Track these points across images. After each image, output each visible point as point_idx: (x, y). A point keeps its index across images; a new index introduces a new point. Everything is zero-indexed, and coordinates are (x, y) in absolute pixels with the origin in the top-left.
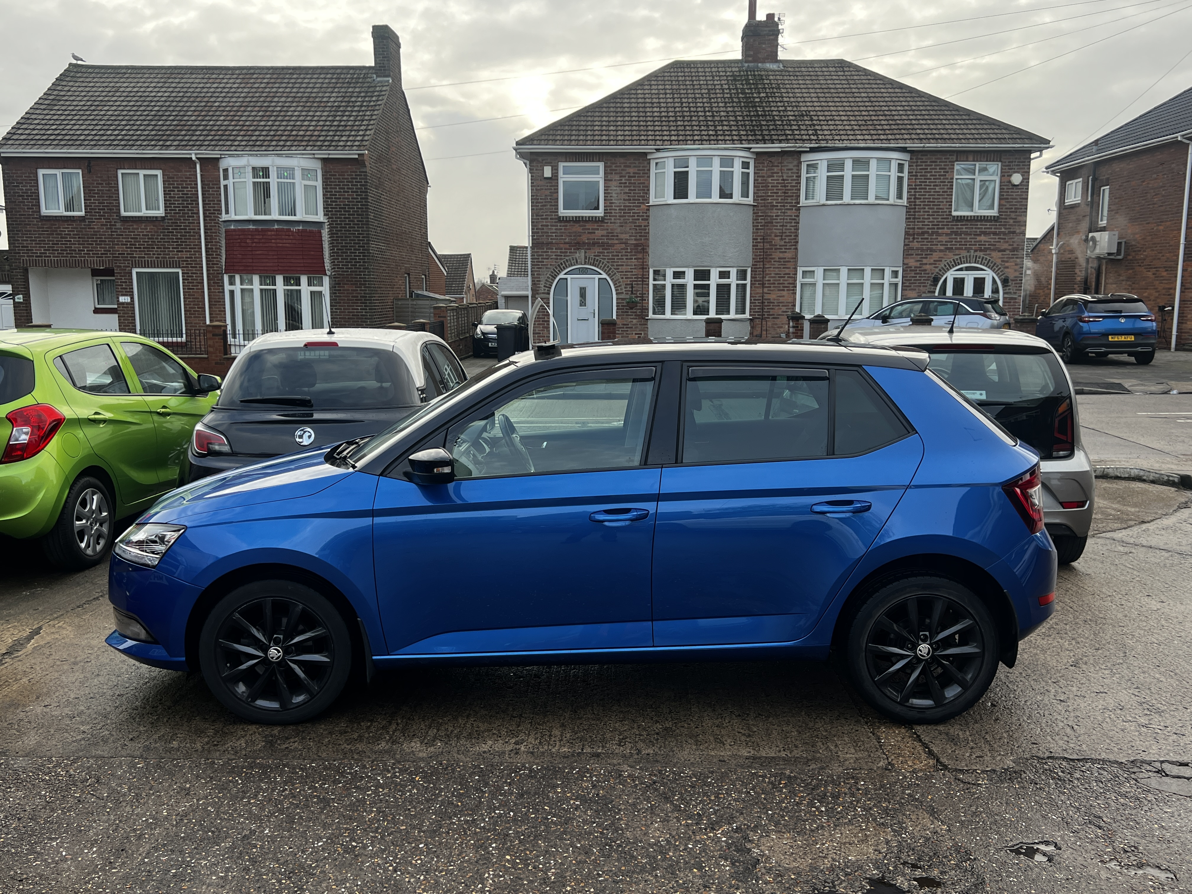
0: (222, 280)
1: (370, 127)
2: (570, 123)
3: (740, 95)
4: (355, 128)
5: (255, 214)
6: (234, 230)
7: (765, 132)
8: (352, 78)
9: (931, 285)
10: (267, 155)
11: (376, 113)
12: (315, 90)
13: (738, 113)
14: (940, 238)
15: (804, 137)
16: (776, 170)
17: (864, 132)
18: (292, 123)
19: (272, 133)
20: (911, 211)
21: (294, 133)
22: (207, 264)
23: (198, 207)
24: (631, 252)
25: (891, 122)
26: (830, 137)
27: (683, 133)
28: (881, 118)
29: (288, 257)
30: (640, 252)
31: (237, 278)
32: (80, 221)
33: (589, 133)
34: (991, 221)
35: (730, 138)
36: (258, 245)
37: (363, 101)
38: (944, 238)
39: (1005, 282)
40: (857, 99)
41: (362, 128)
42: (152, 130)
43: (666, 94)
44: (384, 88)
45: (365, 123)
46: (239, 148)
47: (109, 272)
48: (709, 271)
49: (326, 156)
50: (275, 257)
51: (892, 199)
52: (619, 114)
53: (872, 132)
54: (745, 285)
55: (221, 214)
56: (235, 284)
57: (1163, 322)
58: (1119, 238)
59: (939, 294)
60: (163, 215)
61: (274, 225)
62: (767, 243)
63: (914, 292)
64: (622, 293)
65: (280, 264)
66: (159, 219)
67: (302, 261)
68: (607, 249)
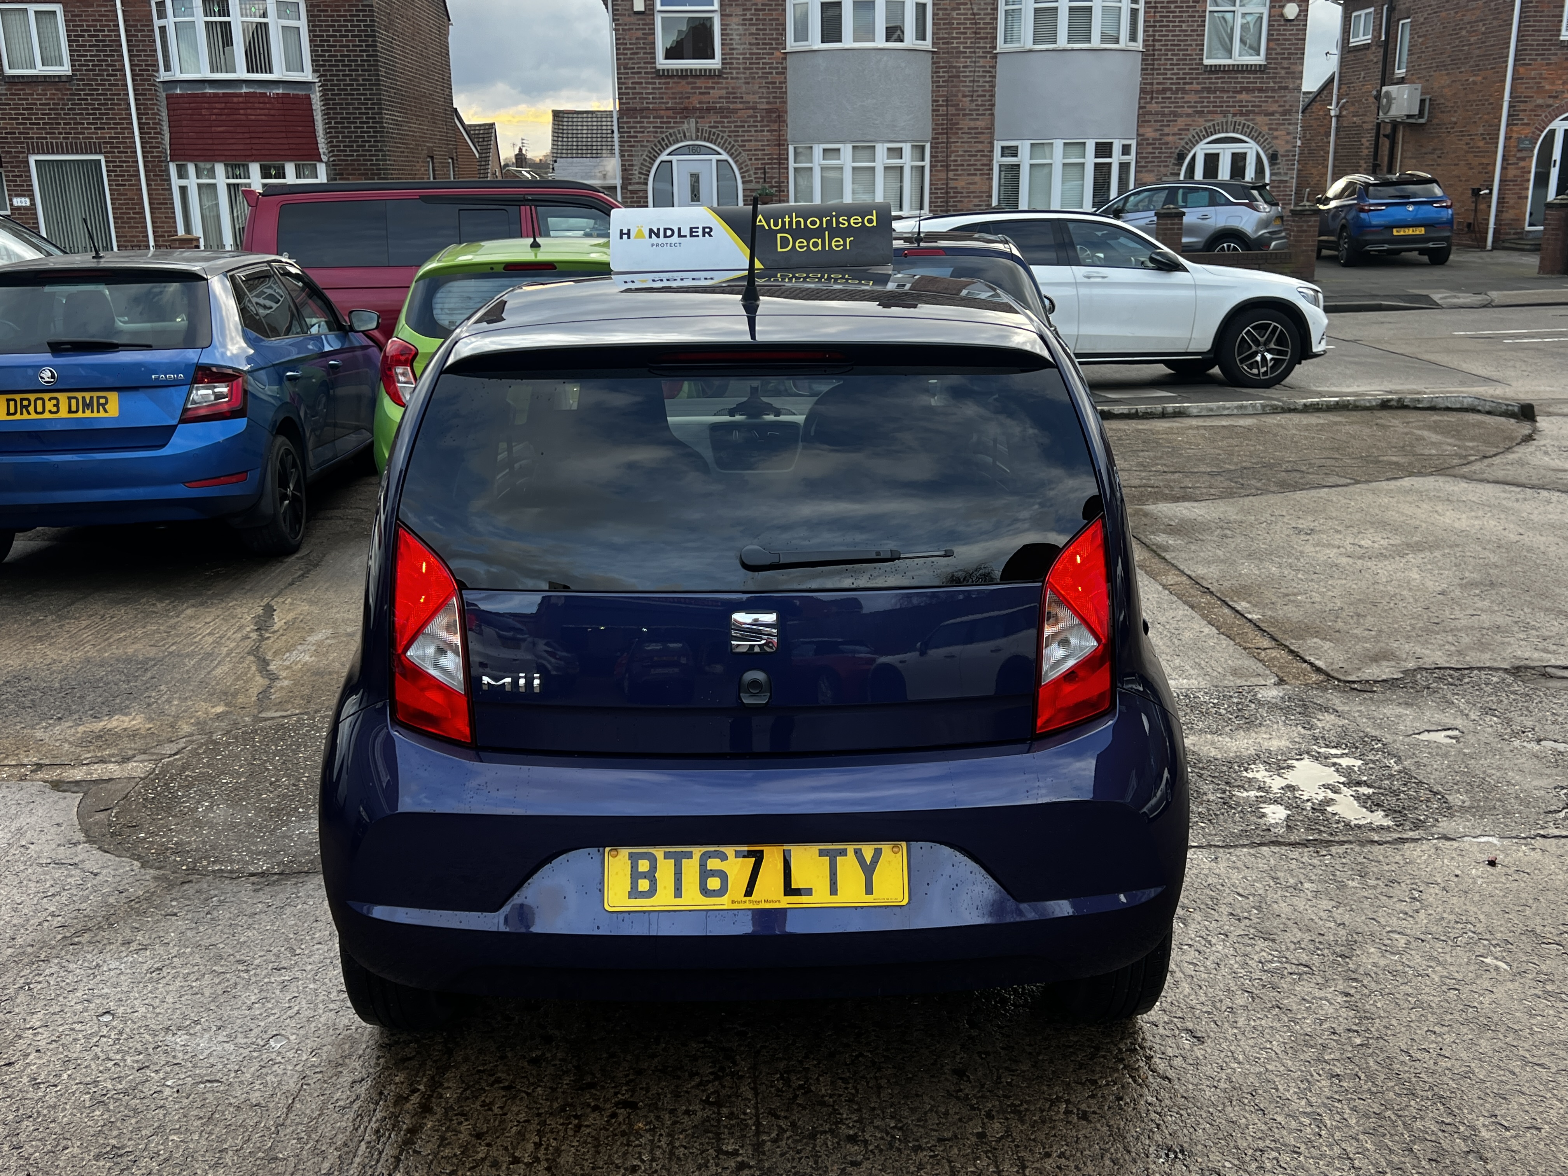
0: (167, 170)
5: (212, 71)
6: (182, 96)
9: (1174, 164)
14: (1187, 97)
20: (1149, 58)
22: (142, 147)
23: (123, 61)
24: (762, 121)
29: (265, 135)
30: (775, 122)
31: (191, 168)
34: (1255, 72)
36: (220, 118)
38: (1192, 98)
39: (1273, 158)
48: (873, 148)
50: (246, 135)
51: (1124, 41)
54: (923, 167)
55: (158, 71)
56: (187, 178)
57: (1476, 210)
58: (1422, 93)
59: (1185, 177)
60: (70, 73)
61: (241, 88)
62: (952, 106)
63: (1152, 175)
64: (751, 181)
65: (254, 147)
66: (64, 79)
67: (285, 141)
68: (727, 117)
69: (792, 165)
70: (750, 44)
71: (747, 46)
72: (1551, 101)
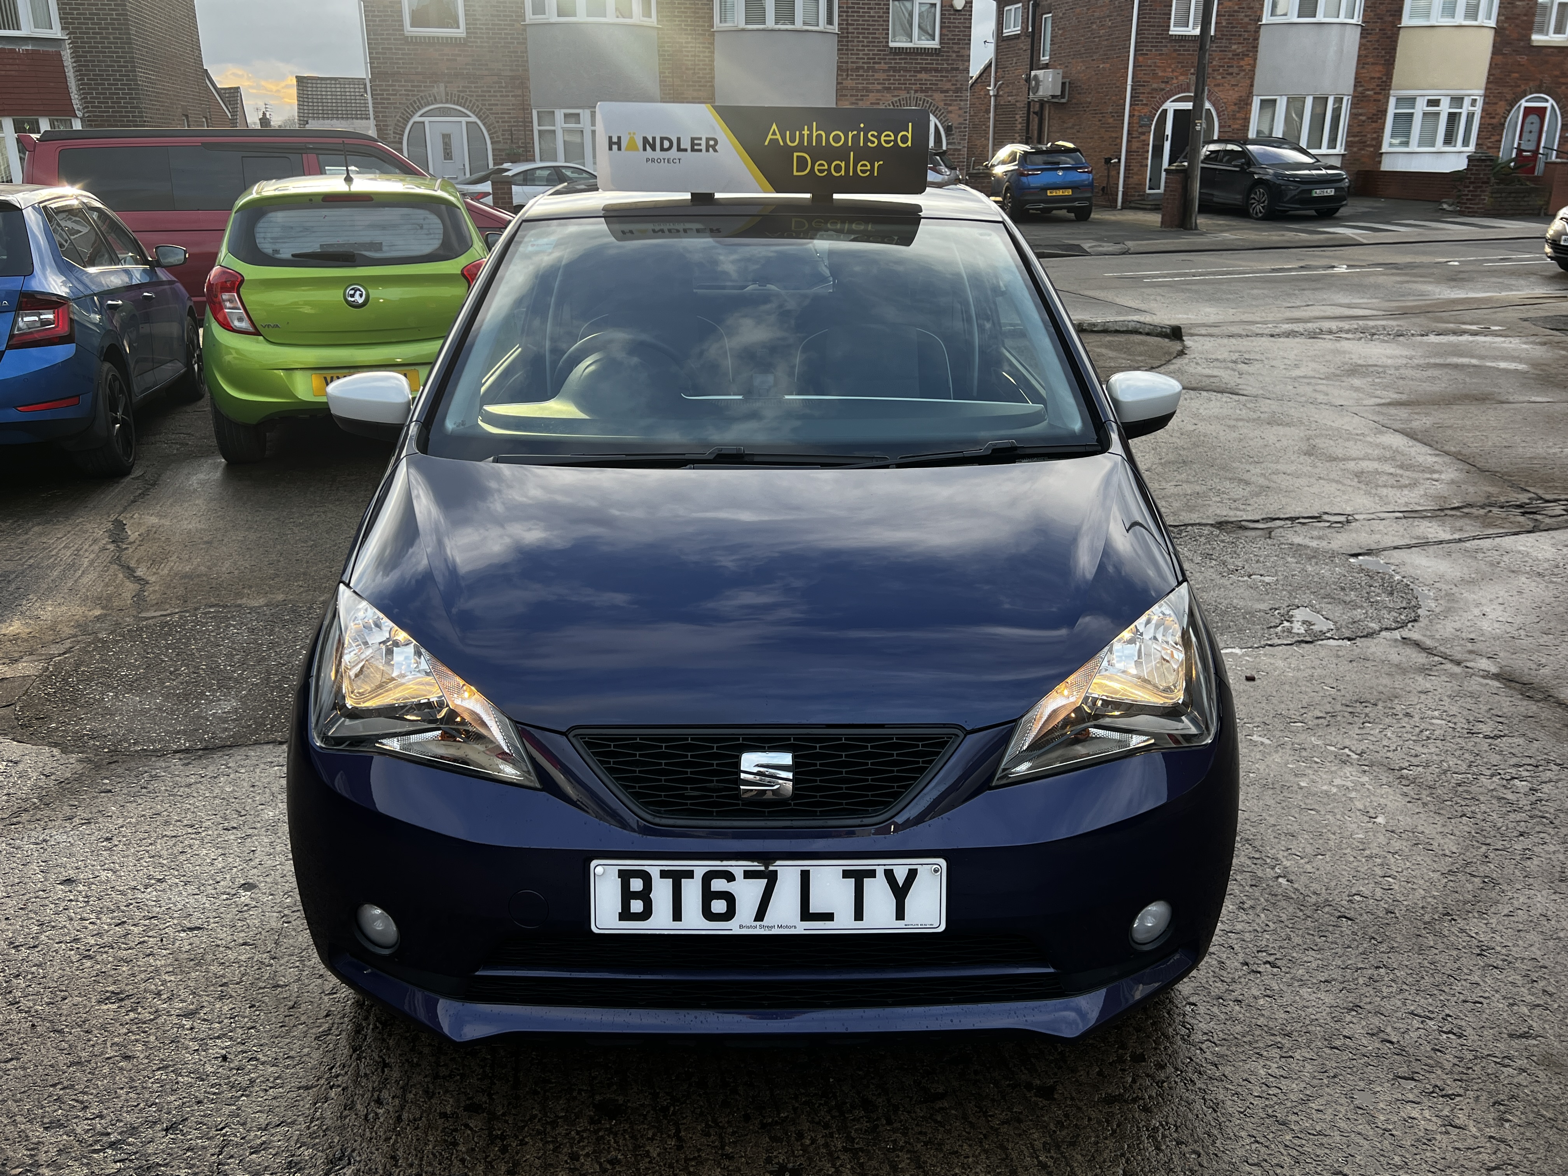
14: (877, 76)
20: (843, 38)
24: (506, 87)
29: (16, 90)
30: (519, 88)
34: (932, 54)
39: (948, 130)
51: (822, 25)
57: (1108, 176)
58: (1063, 78)
64: (499, 142)
67: (37, 97)
69: (536, 127)
70: (492, 15)
71: (489, 18)
72: (1163, 86)
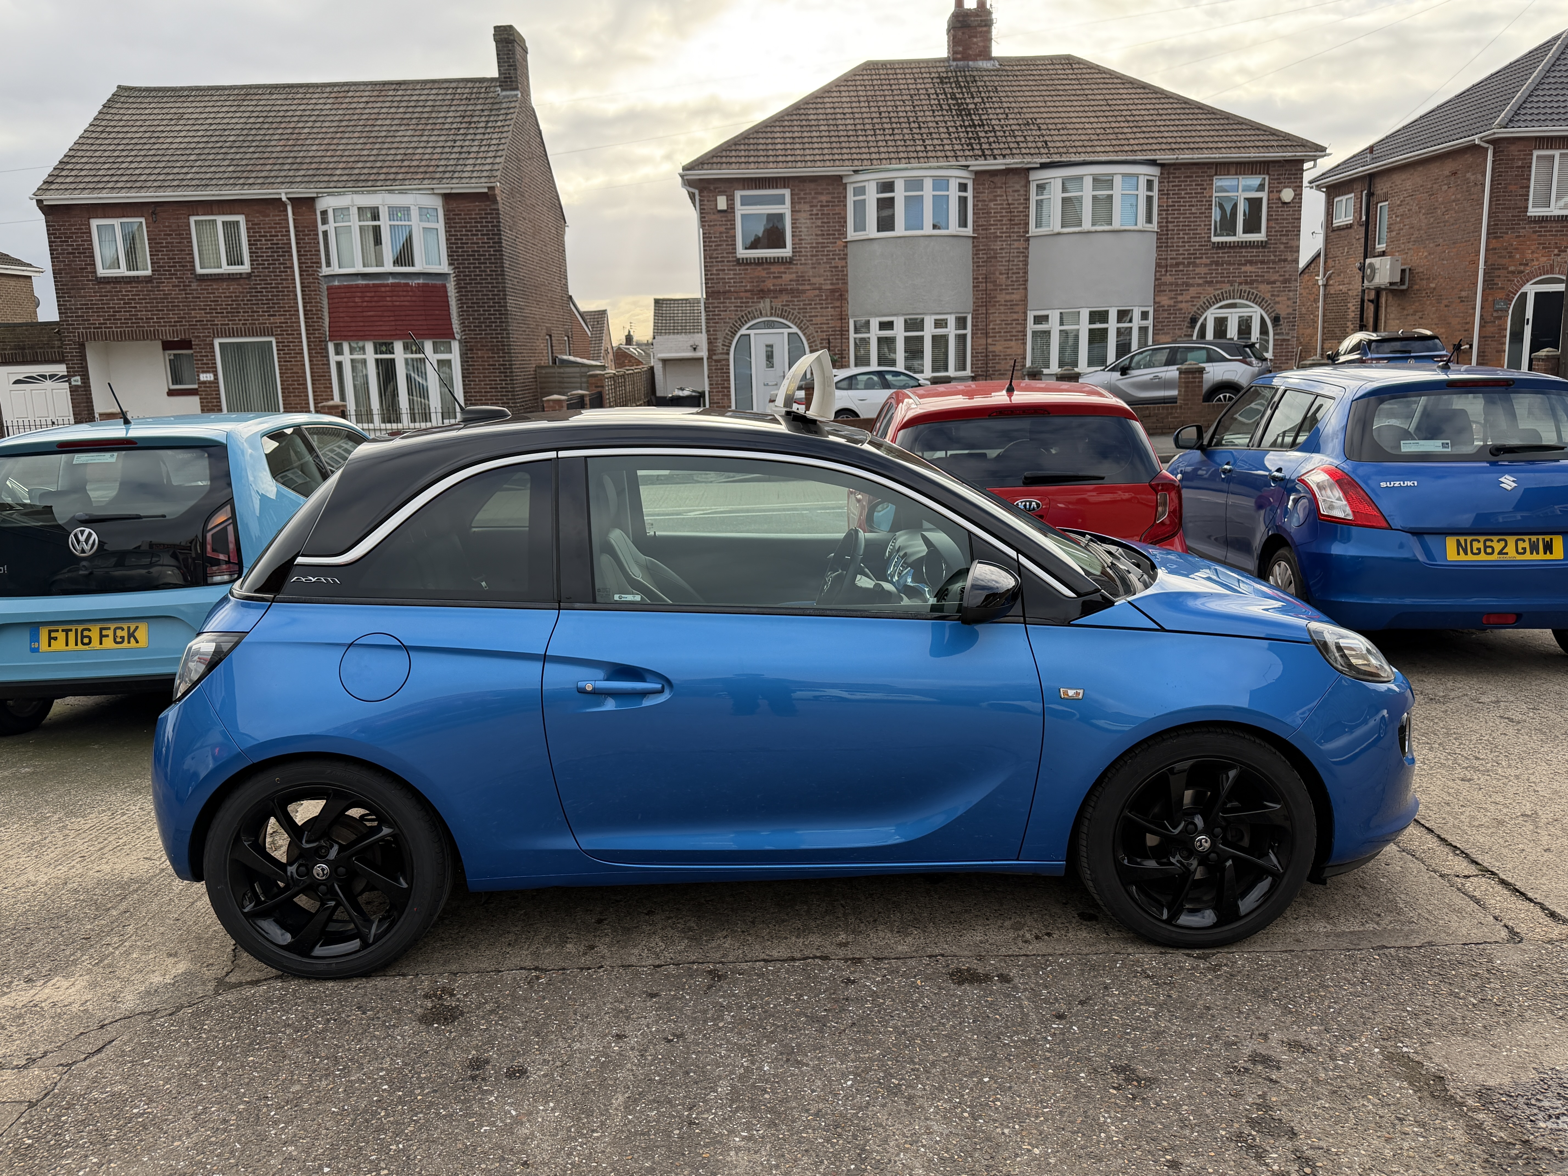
0: (327, 349)
1: (499, 153)
2: (747, 141)
3: (950, 101)
4: (481, 155)
5: (364, 266)
6: (339, 287)
7: (984, 146)
8: (472, 93)
9: (1187, 327)
10: (375, 192)
11: (505, 135)
12: (426, 109)
13: (949, 124)
14: (1198, 270)
15: (1032, 151)
16: (999, 192)
17: (1104, 143)
18: (402, 151)
19: (378, 164)
20: (1163, 238)
21: (406, 163)
22: (307, 330)
23: (292, 260)
24: (826, 299)
25: (1135, 130)
26: (1065, 150)
27: (885, 149)
28: (1122, 124)
29: (408, 318)
30: (838, 300)
31: (346, 347)
32: (147, 282)
33: (771, 153)
34: (1258, 247)
35: (943, 154)
36: (370, 304)
37: (487, 122)
38: (1202, 270)
39: (1276, 320)
40: (1093, 103)
41: (490, 154)
42: (229, 166)
43: (859, 102)
44: (513, 105)
45: (492, 148)
46: (340, 185)
47: (186, 344)
48: (922, 320)
49: (448, 191)
50: (392, 318)
51: (1141, 224)
52: (805, 129)
53: (1114, 142)
54: (965, 335)
55: (320, 267)
56: (342, 354)
58: (1403, 264)
59: (1197, 337)
60: (249, 271)
61: (388, 279)
62: (990, 282)
63: (1168, 336)
65: (398, 328)
66: (244, 276)
67: (425, 323)
68: (797, 297)
69: (852, 335)
70: (816, 235)
71: (814, 237)
72: (1522, 268)
